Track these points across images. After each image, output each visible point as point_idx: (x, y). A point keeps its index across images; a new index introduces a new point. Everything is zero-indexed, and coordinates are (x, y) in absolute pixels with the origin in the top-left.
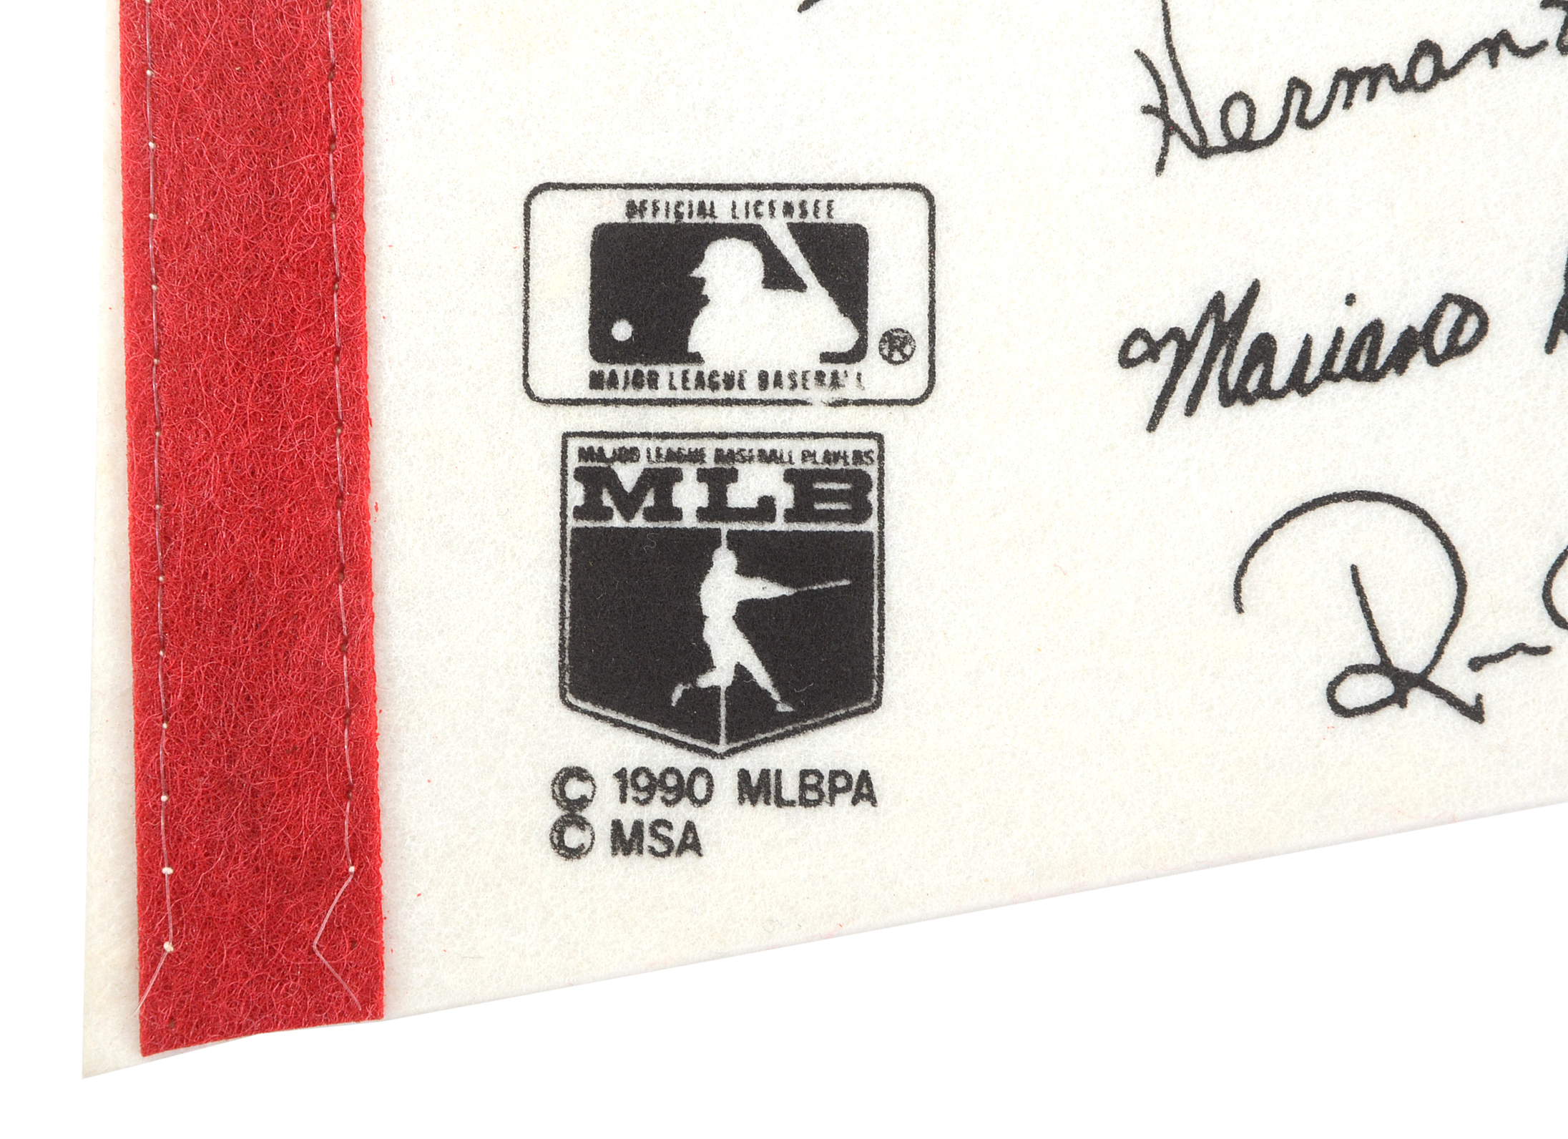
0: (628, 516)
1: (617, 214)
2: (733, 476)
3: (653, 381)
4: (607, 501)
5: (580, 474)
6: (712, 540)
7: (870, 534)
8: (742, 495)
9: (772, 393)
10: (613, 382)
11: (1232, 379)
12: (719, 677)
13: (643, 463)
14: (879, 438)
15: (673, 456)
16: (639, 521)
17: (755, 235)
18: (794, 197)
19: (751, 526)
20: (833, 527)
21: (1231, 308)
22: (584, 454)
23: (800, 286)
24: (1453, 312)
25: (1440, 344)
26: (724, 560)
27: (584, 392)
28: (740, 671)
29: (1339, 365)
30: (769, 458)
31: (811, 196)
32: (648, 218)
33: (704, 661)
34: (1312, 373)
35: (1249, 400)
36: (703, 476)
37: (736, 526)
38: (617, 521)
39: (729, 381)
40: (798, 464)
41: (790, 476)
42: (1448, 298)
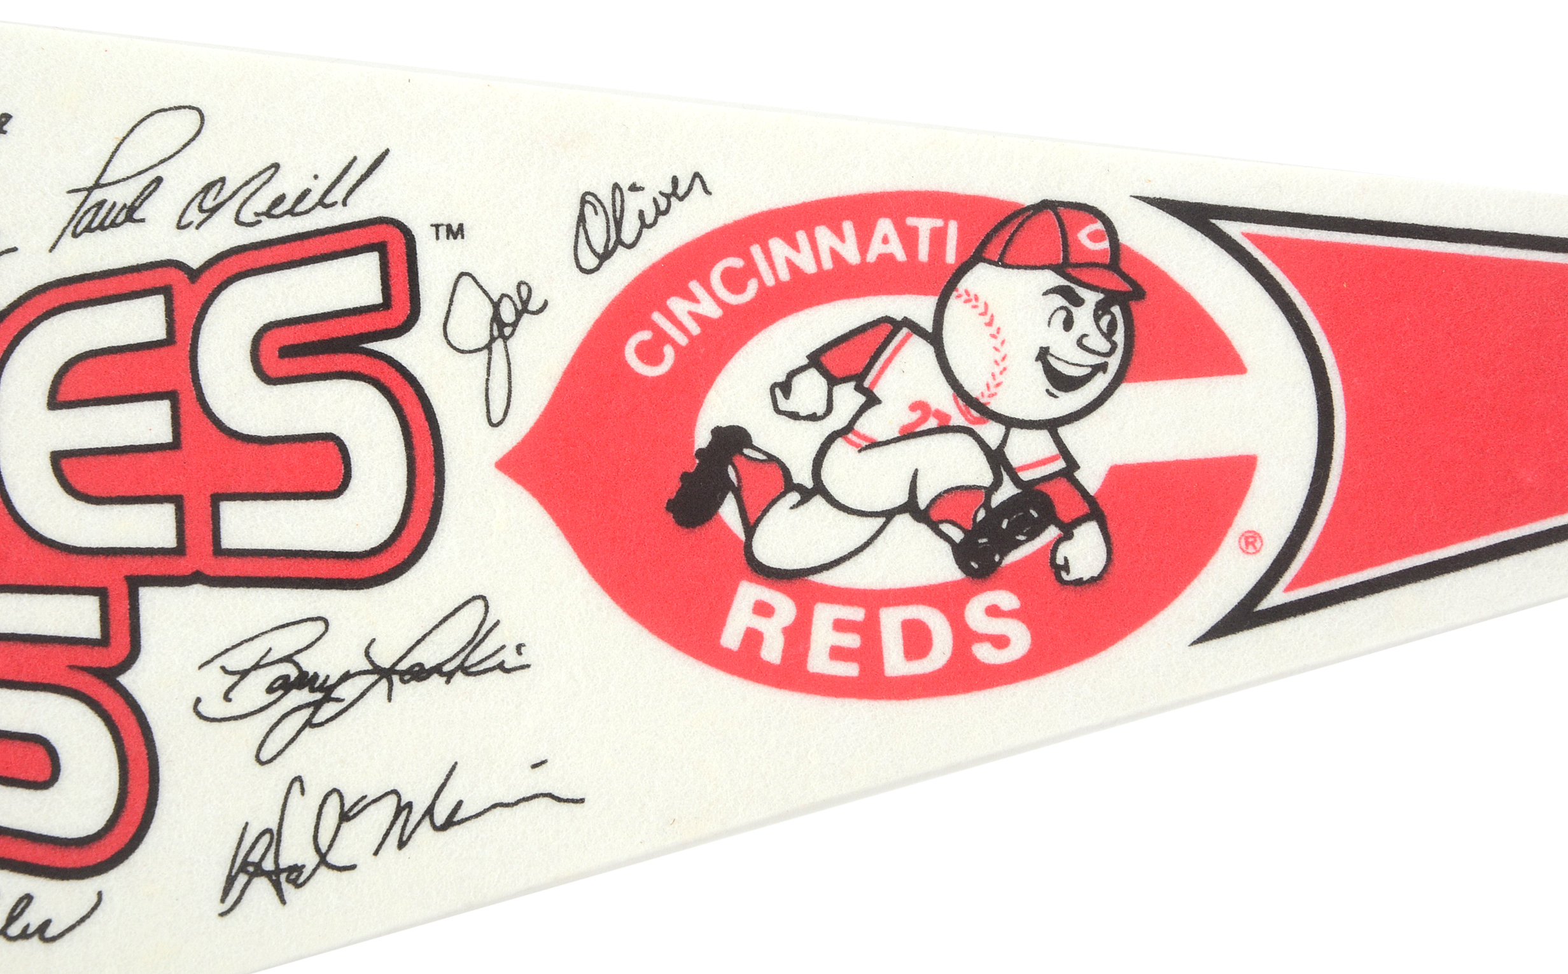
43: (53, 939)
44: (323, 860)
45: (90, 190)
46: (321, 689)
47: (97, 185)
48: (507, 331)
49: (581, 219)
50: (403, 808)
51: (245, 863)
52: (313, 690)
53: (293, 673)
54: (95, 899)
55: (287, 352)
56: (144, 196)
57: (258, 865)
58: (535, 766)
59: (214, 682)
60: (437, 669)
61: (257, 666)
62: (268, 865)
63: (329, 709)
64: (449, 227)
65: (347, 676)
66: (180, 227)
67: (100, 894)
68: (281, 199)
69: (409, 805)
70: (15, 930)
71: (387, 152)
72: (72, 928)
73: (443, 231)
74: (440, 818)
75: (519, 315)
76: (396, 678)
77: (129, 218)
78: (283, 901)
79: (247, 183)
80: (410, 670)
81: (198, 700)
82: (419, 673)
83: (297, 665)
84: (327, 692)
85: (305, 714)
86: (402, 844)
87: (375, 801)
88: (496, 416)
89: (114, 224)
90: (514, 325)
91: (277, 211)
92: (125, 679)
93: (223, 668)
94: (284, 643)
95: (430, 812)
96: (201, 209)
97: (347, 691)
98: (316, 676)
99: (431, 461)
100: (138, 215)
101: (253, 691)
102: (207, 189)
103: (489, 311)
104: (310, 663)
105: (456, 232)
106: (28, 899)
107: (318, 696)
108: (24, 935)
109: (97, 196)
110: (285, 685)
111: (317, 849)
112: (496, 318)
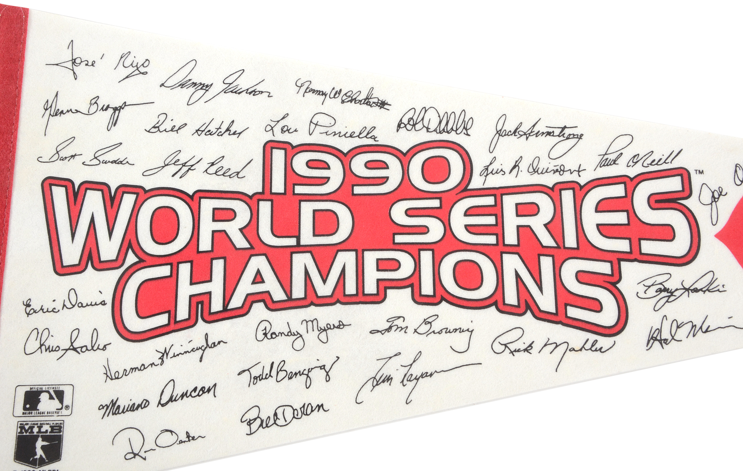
0: (26, 433)
1: (29, 390)
2: (42, 427)
3: (32, 413)
4: (23, 431)
5: (20, 427)
6: (38, 436)
7: (61, 435)
8: (43, 430)
9: (49, 415)
10: (26, 413)
11: (114, 412)
12: (38, 457)
13: (29, 425)
14: (64, 421)
15: (34, 424)
16: (28, 434)
17: (48, 392)
18: (54, 386)
19: (44, 434)
20: (56, 434)
21: (114, 402)
22: (21, 424)
23: (54, 399)
24: (145, 401)
25: (143, 406)
26: (40, 439)
27: (21, 415)
28: (41, 456)
29: (129, 409)
30: (47, 424)
31: (57, 386)
32: (33, 390)
33: (36, 454)
34: (125, 411)
35: (116, 414)
36: (38, 427)
37: (42, 434)
38: (25, 434)
39: (43, 413)
40: (52, 425)
41: (50, 427)
42: (144, 400)
43: (603, 352)
44: (673, 338)
45: (604, 155)
46: (670, 292)
47: (606, 154)
48: (716, 200)
49: (736, 171)
50: (694, 326)
51: (652, 337)
52: (668, 293)
53: (663, 288)
54: (614, 343)
55: (657, 201)
56: (618, 157)
57: (656, 338)
58: (729, 318)
59: (641, 289)
60: (701, 290)
61: (653, 285)
62: (658, 338)
63: (672, 298)
64: (699, 171)
65: (677, 290)
66: (627, 166)
67: (615, 341)
68: (654, 161)
69: (695, 325)
70: (593, 349)
71: (682, 150)
72: (608, 350)
73: (698, 172)
74: (704, 330)
75: (719, 196)
76: (690, 291)
77: (614, 163)
78: (663, 348)
79: (645, 156)
80: (694, 289)
81: (638, 293)
82: (696, 290)
83: (663, 285)
84: (672, 293)
85: (666, 298)
86: (694, 336)
87: (686, 324)
88: (714, 223)
89: (610, 165)
90: (718, 198)
91: (653, 164)
92: (618, 285)
93: (644, 285)
94: (660, 279)
95: (701, 328)
96: (633, 162)
97: (677, 294)
98: (669, 289)
99: (697, 234)
100: (616, 163)
101: (652, 292)
102: (634, 157)
103: (711, 194)
104: (667, 285)
105: (701, 172)
106: (596, 341)
107: (670, 294)
108: (596, 350)
109: (606, 157)
110: (660, 291)
111: (671, 335)
112: (713, 196)
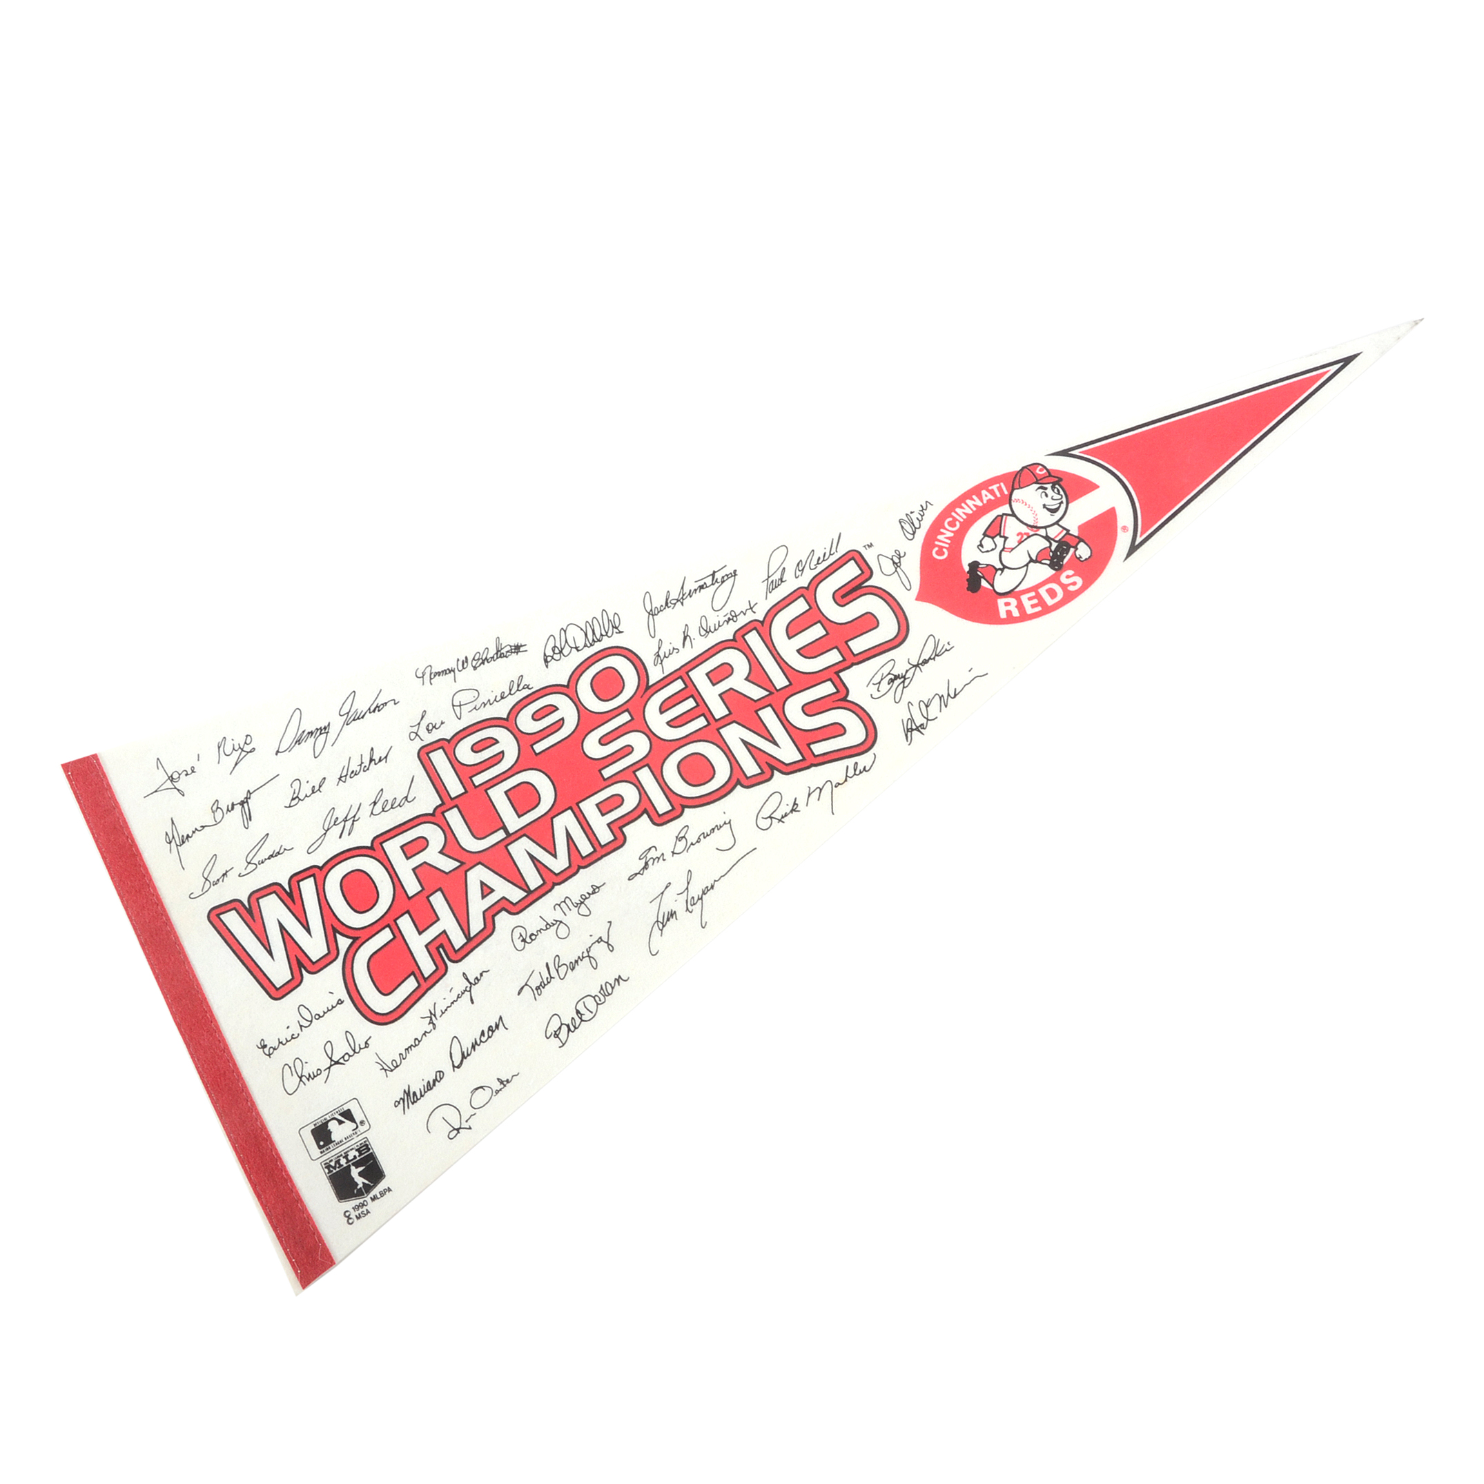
0: (335, 1169)
1: (313, 1127)
2: (348, 1155)
3: (330, 1148)
4: (331, 1169)
5: (326, 1167)
6: (349, 1166)
7: (371, 1153)
8: (350, 1157)
9: (348, 1140)
10: (324, 1151)
11: (412, 1101)
12: (360, 1185)
13: (334, 1161)
14: (366, 1138)
15: (338, 1157)
16: (338, 1169)
17: (334, 1119)
18: (337, 1110)
19: (354, 1161)
20: (366, 1154)
21: (407, 1091)
22: (325, 1164)
23: (344, 1122)
24: (438, 1073)
25: (439, 1079)
26: (353, 1168)
27: (321, 1155)
28: (363, 1183)
29: (426, 1090)
30: (351, 1150)
31: (339, 1109)
32: (318, 1125)
33: (357, 1185)
34: (423, 1093)
35: (416, 1102)
36: (344, 1157)
37: (352, 1162)
38: (334, 1171)
39: (341, 1142)
40: (357, 1148)
41: (357, 1150)
42: (437, 1072)
43: (869, 770)
44: (928, 720)
45: (767, 579)
46: (902, 677)
47: (769, 577)
48: (899, 564)
49: (902, 527)
50: (941, 697)
51: (908, 729)
52: (900, 679)
53: (893, 677)
54: (873, 756)
55: (843, 597)
56: (782, 575)
57: (911, 728)
58: (970, 671)
59: (873, 689)
60: (930, 658)
61: (882, 679)
62: (914, 727)
63: (907, 682)
64: (868, 545)
65: (907, 671)
66: (796, 578)
67: (874, 754)
68: (819, 559)
69: (942, 696)
70: (857, 772)
71: (840, 534)
72: (872, 766)
73: (867, 547)
74: (952, 695)
75: (899, 559)
76: (920, 666)
77: (782, 582)
78: (923, 734)
79: (808, 558)
80: (923, 662)
81: (871, 695)
82: (926, 662)
83: (892, 674)
84: (904, 677)
85: (902, 685)
86: (946, 706)
87: (933, 698)
88: (909, 588)
89: (779, 585)
90: (900, 562)
91: (820, 562)
92: (849, 698)
93: (874, 684)
94: (886, 670)
95: (949, 695)
96: (799, 571)
97: (909, 675)
98: (899, 675)
99: (898, 607)
100: (784, 580)
101: (885, 686)
102: (798, 565)
103: (891, 562)
104: (895, 672)
105: (871, 546)
106: (856, 763)
107: (903, 679)
108: (861, 772)
109: (770, 580)
110: (892, 681)
111: (925, 717)
112: (894, 563)
